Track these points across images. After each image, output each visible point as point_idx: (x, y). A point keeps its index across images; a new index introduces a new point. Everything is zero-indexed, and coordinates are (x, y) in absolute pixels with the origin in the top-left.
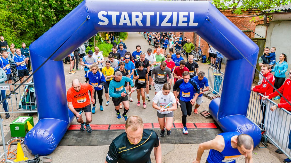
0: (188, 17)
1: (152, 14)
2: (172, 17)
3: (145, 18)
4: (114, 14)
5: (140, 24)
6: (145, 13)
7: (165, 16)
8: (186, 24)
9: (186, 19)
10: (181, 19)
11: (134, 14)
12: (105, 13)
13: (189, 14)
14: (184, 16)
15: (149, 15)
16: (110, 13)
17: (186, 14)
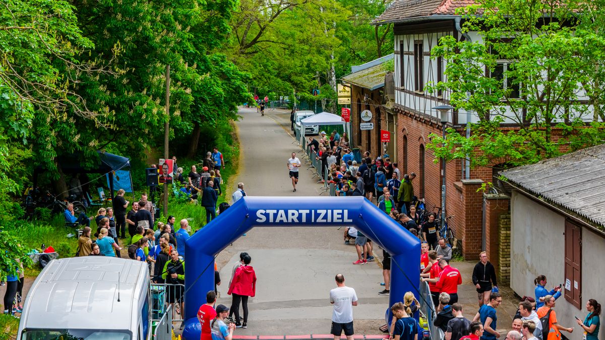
0: (342, 214)
1: (308, 211)
2: (326, 214)
3: (300, 215)
4: (271, 212)
5: (296, 221)
6: (300, 211)
7: (320, 214)
8: (341, 221)
9: (340, 216)
10: (336, 216)
11: (290, 212)
12: (263, 212)
13: (343, 212)
14: (338, 214)
15: (304, 212)
16: (268, 211)
17: (340, 211)
